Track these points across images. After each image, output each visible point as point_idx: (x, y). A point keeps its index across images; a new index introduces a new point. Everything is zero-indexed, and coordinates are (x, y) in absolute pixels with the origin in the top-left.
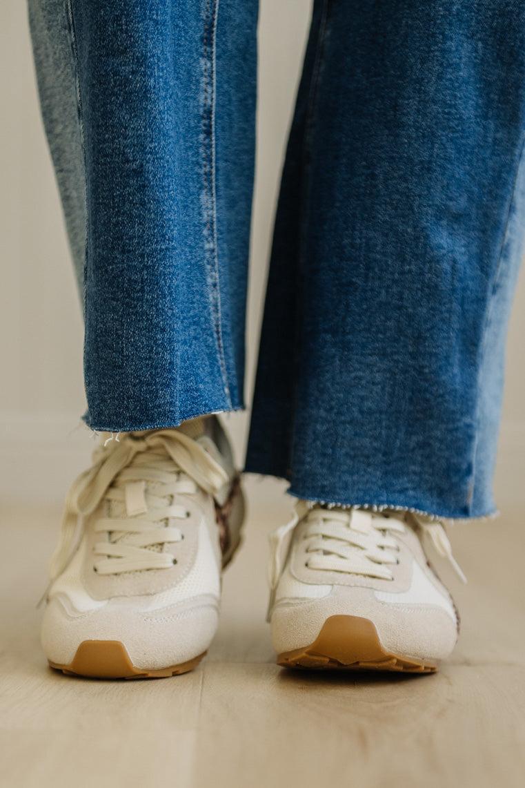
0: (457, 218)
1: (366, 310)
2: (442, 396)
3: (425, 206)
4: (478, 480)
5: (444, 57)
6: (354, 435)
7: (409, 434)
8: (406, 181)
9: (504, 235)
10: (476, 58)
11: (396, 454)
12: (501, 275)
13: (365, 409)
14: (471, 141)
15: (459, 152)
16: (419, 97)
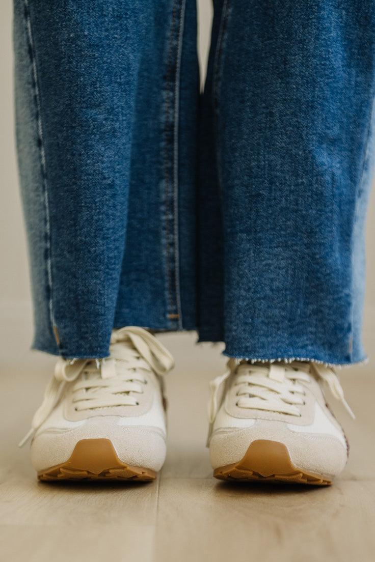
0: (334, 142)
1: (272, 214)
2: (329, 274)
3: (311, 135)
4: (355, 336)
5: (319, 23)
6: (267, 308)
7: (306, 304)
8: (296, 116)
9: (365, 153)
10: (341, 22)
11: (298, 320)
12: (364, 183)
13: (274, 287)
14: (340, 85)
15: (332, 93)
16: (303, 54)
